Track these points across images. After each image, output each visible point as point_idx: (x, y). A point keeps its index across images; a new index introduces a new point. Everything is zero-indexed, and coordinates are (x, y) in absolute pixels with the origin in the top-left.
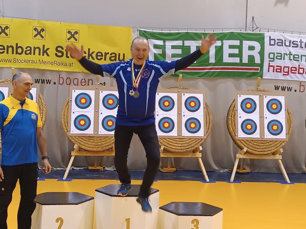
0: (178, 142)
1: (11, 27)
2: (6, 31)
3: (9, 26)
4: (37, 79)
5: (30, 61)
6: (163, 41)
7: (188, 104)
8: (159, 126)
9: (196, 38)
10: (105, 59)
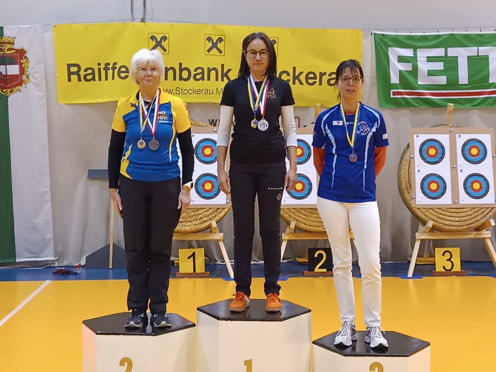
0: (454, 214)
1: (172, 38)
2: (163, 43)
3: (167, 36)
4: (213, 120)
5: (202, 90)
6: (412, 49)
7: (466, 152)
8: (422, 188)
9: (466, 43)
10: (320, 84)
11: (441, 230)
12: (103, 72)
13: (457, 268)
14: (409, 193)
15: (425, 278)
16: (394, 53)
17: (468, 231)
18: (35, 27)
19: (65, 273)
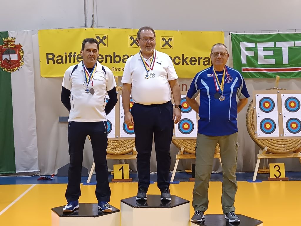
2: (104, 41)
7: (288, 105)
8: (261, 127)
9: (287, 39)
10: (199, 64)
11: (273, 153)
12: (68, 58)
13: (283, 175)
14: (253, 130)
15: (263, 182)
16: (243, 45)
17: (289, 153)
18: (27, 31)
19: (45, 180)
